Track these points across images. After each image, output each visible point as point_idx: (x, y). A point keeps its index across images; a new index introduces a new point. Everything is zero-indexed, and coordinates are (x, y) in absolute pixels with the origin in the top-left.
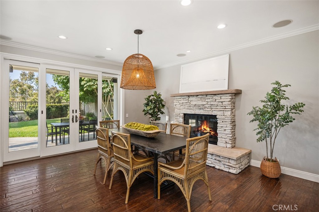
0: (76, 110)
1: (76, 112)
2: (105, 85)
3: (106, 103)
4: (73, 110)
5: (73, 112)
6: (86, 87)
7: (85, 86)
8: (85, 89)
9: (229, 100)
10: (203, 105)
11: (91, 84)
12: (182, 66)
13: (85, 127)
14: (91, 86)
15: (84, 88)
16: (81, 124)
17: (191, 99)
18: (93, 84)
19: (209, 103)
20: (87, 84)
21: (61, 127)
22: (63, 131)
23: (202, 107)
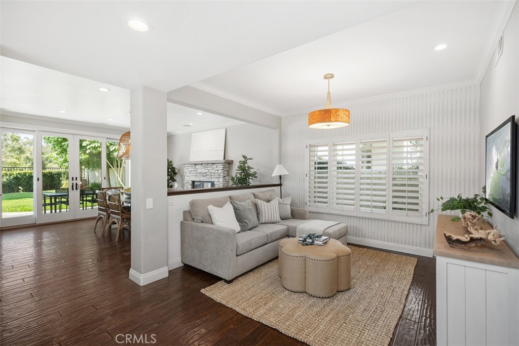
0: (76, 178)
1: (76, 180)
2: (116, 147)
3: (120, 170)
4: (73, 178)
5: (73, 180)
6: (90, 148)
7: (88, 147)
8: (88, 152)
9: (222, 168)
10: (206, 173)
11: (97, 146)
12: (193, 134)
13: (88, 198)
14: (97, 148)
15: (87, 150)
16: (83, 193)
17: (198, 167)
18: (99, 145)
19: (210, 171)
20: (91, 145)
21: (56, 197)
22: (59, 202)
23: (205, 174)
